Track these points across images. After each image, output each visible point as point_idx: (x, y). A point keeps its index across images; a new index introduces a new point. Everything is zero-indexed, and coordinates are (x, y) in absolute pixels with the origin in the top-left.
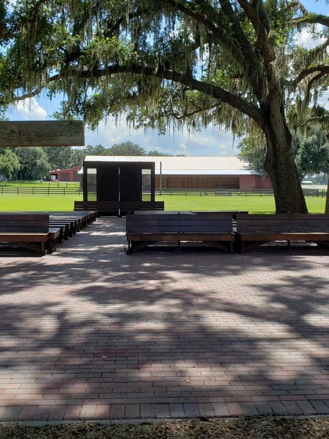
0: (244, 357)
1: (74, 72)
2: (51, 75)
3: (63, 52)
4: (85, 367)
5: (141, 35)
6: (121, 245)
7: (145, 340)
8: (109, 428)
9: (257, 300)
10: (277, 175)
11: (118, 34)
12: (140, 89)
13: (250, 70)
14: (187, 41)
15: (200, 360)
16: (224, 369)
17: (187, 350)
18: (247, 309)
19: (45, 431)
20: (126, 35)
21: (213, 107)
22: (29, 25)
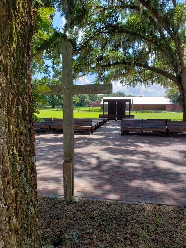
0: (174, 180)
1: (101, 65)
2: (92, 67)
3: (97, 58)
4: (110, 179)
5: (127, 50)
6: (118, 132)
7: (132, 170)
8: (121, 204)
9: (178, 157)
10: (184, 104)
11: (118, 50)
12: (126, 71)
13: (173, 61)
14: (145, 51)
15: (156, 180)
16: (167, 185)
17: (150, 176)
18: (174, 161)
19: (96, 203)
20: (121, 50)
21: (155, 77)
22: (85, 48)
